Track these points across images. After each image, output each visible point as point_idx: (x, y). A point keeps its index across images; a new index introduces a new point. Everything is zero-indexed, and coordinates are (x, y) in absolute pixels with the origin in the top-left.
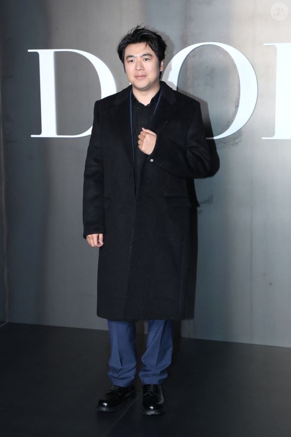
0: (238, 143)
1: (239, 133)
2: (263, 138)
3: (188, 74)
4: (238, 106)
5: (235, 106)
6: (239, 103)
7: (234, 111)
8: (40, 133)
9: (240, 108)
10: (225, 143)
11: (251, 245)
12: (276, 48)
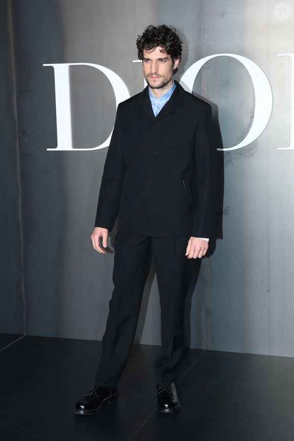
0: (253, 154)
1: (254, 144)
2: (279, 149)
3: (203, 86)
4: (253, 117)
5: (250, 118)
6: (254, 114)
7: (249, 122)
8: (56, 146)
9: (255, 119)
10: (240, 154)
11: (269, 256)
12: (291, 58)
